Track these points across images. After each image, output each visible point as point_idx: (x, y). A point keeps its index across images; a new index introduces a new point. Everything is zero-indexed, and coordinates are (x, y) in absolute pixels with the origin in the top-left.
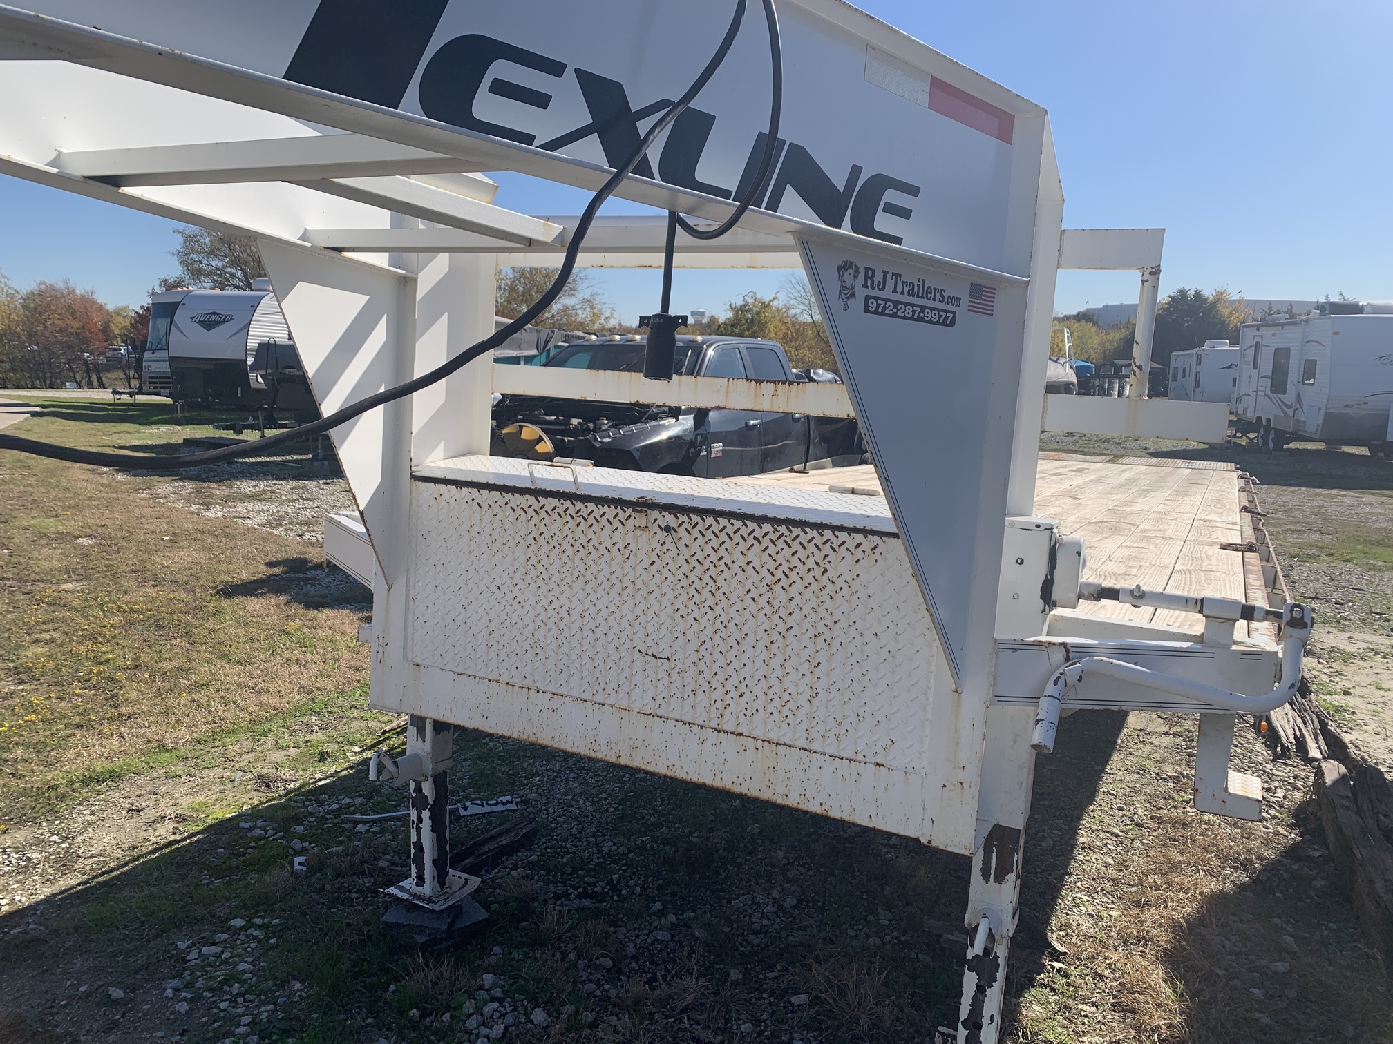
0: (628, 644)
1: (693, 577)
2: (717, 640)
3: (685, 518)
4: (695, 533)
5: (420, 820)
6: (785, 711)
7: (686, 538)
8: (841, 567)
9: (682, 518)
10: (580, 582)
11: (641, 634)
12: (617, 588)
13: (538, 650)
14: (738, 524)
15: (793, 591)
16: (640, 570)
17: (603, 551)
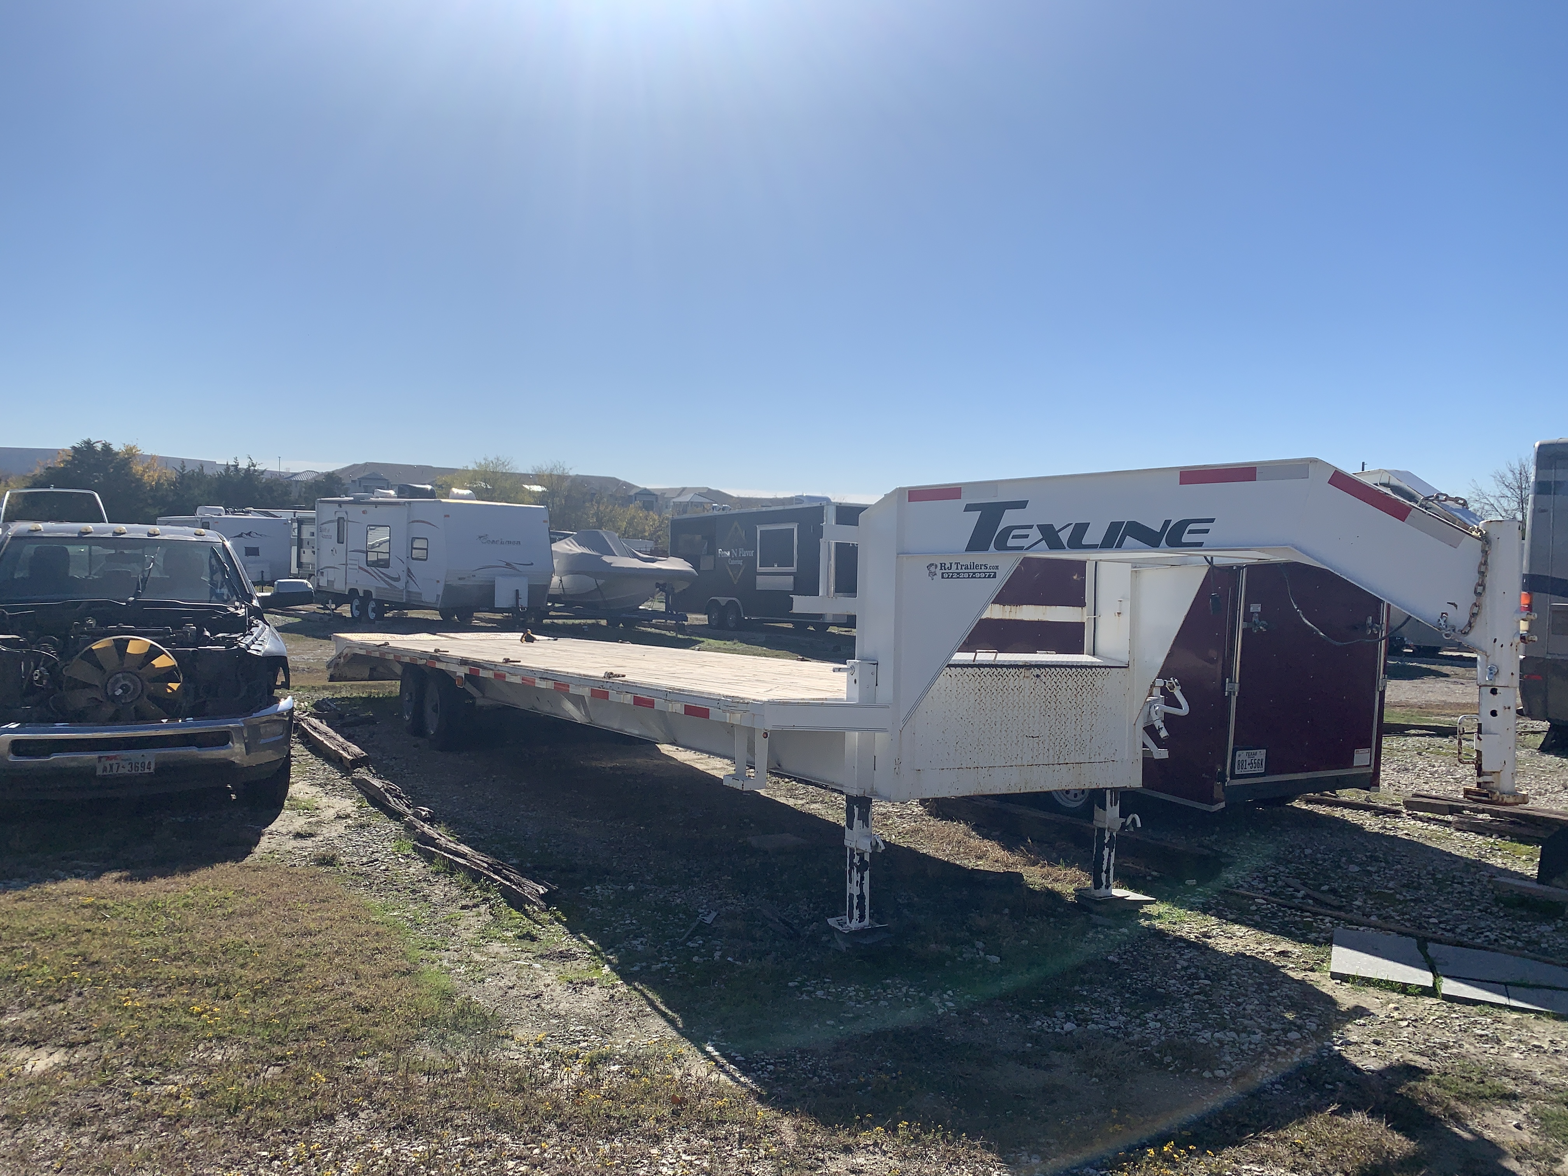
0: (1021, 734)
1: (1047, 697)
2: (1057, 723)
3: (1044, 670)
4: (1048, 676)
7: (1044, 679)
8: (1098, 682)
9: (1042, 670)
10: (1000, 708)
11: (1027, 728)
12: (1017, 708)
13: (981, 747)
14: (1063, 670)
15: (1084, 696)
16: (1026, 697)
17: (1010, 690)
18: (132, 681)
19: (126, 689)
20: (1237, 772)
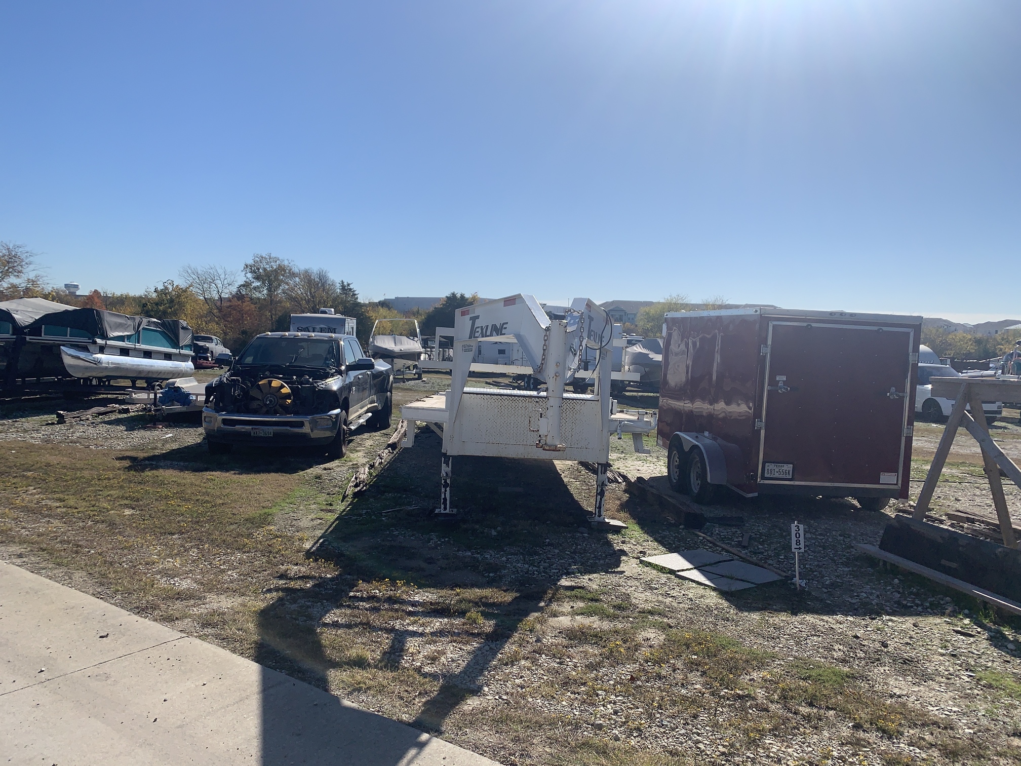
0: (526, 430)
5: (446, 491)
6: (566, 440)
7: (541, 404)
8: (577, 407)
9: (540, 399)
10: (514, 416)
12: (524, 416)
13: (501, 434)
15: (567, 414)
17: (520, 408)
18: (274, 399)
19: (271, 401)
20: (766, 475)
